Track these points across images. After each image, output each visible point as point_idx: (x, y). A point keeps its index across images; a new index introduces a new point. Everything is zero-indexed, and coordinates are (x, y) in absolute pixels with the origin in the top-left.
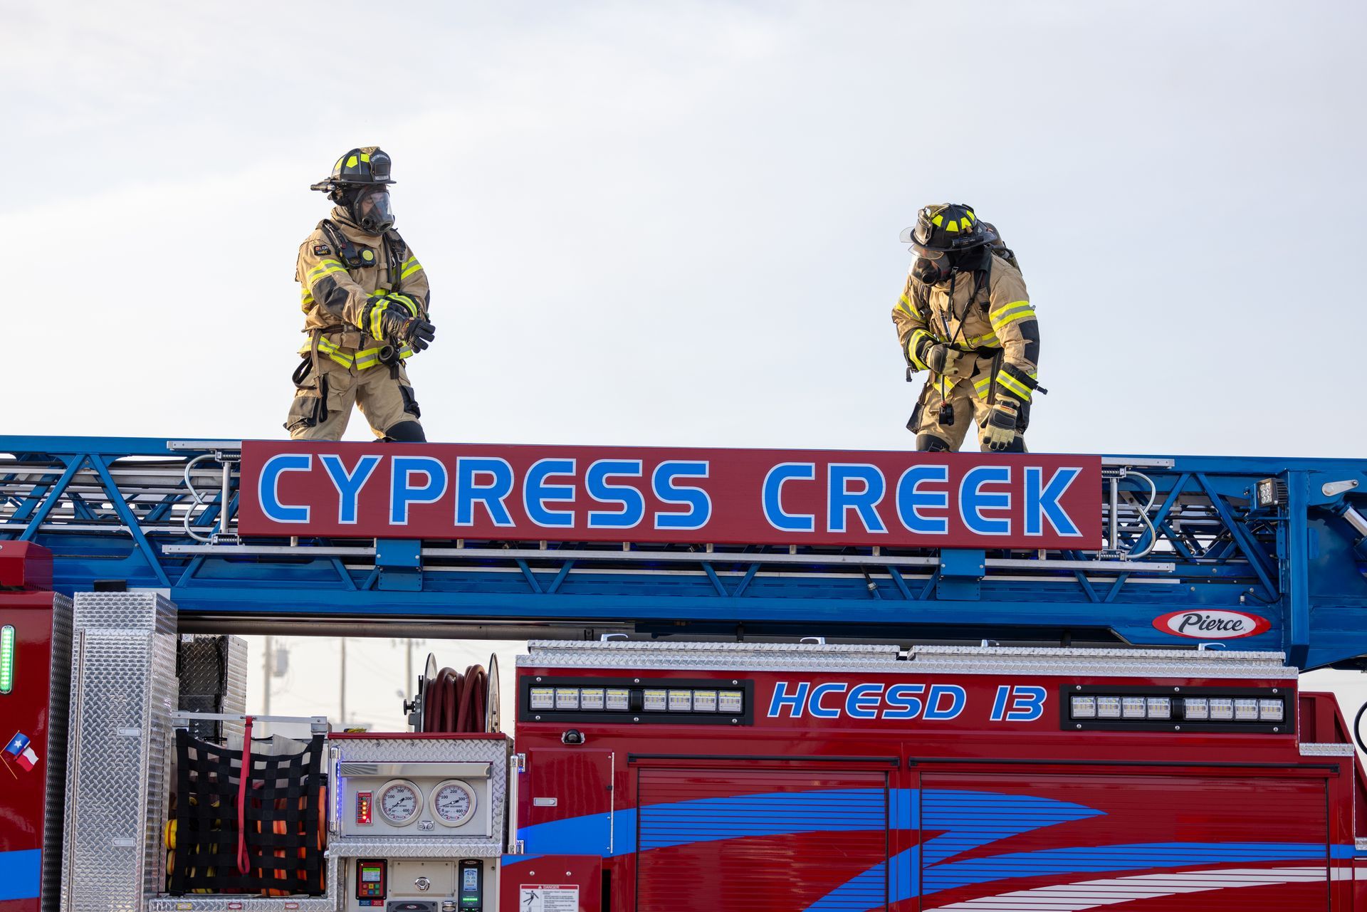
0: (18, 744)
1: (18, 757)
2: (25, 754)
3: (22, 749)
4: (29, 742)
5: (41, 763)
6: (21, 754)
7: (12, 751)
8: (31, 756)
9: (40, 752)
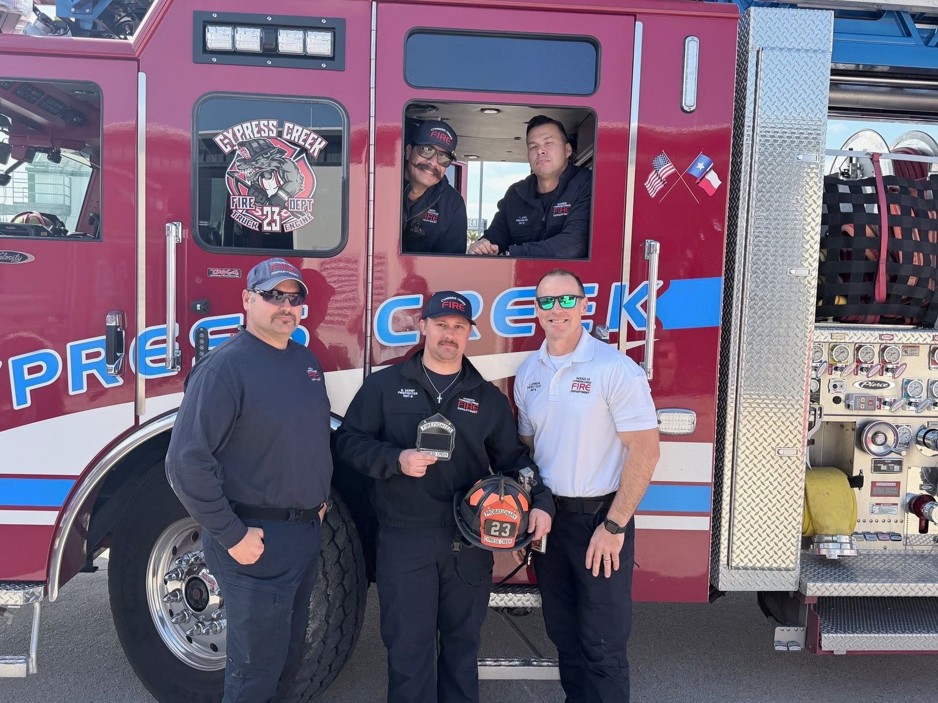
0: (701, 166)
1: (701, 180)
2: (707, 177)
3: (705, 172)
4: (712, 164)
5: (722, 187)
6: (704, 177)
7: (695, 173)
8: (714, 180)
9: (722, 176)
